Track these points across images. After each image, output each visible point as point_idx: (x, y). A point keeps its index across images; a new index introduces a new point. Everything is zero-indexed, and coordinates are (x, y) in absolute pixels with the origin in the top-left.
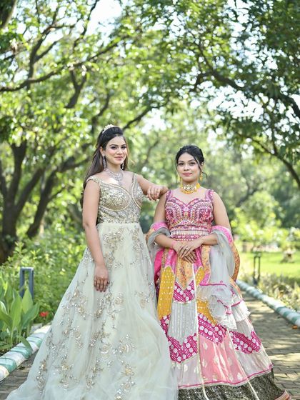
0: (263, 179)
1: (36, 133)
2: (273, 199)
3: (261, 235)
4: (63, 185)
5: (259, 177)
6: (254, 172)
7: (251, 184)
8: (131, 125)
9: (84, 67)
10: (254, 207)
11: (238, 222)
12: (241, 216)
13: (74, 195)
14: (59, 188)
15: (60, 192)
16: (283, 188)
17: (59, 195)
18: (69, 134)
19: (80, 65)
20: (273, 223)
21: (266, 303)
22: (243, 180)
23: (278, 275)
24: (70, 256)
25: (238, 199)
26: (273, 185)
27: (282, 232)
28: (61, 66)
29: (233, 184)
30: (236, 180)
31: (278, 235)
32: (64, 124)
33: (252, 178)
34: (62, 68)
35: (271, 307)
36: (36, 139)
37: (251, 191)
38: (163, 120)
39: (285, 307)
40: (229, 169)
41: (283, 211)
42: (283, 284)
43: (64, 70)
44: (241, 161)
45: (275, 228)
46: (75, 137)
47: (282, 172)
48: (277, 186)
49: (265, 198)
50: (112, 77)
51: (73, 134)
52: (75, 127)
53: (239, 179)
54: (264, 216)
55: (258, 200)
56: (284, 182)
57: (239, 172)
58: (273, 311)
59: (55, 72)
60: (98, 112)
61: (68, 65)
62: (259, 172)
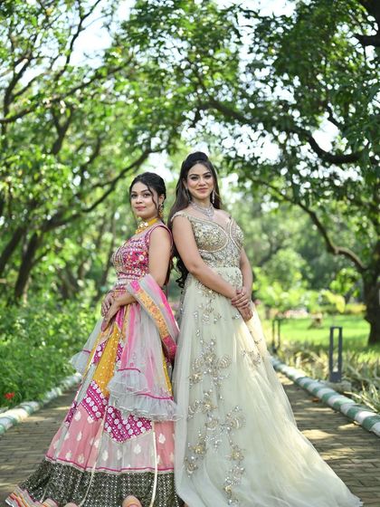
0: (287, 234)
1: (9, 183)
2: (300, 257)
3: (286, 298)
4: (48, 247)
5: (282, 232)
6: (276, 227)
7: (274, 240)
8: (127, 174)
9: (62, 103)
10: (278, 268)
11: (260, 285)
12: (261, 278)
13: (62, 258)
14: (44, 250)
15: (44, 255)
16: (310, 245)
17: (45, 258)
18: (49, 184)
19: (58, 100)
20: (299, 284)
21: (284, 373)
22: (265, 237)
23: (302, 342)
24: (51, 327)
25: (259, 259)
26: (299, 241)
27: (311, 294)
28: (35, 102)
29: (253, 242)
30: (256, 237)
31: (306, 298)
32: (43, 172)
33: (275, 233)
34: (37, 105)
35: (291, 378)
36: (9, 191)
37: (274, 248)
38: (168, 170)
39: (306, 377)
40: (249, 225)
41: (311, 271)
42: (307, 351)
43: (39, 108)
44: (261, 215)
45: (302, 290)
46: (56, 187)
47: (309, 226)
48: (303, 242)
49: (290, 257)
50: (98, 115)
51: (53, 183)
52: (56, 175)
53: (260, 235)
54: (289, 277)
55: (282, 259)
56: (311, 237)
57: (260, 228)
58: (292, 383)
59: (28, 109)
60: (87, 159)
61: (44, 102)
62: (282, 226)
